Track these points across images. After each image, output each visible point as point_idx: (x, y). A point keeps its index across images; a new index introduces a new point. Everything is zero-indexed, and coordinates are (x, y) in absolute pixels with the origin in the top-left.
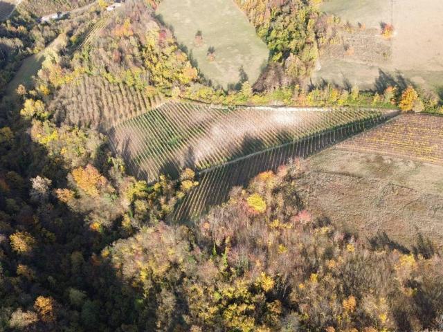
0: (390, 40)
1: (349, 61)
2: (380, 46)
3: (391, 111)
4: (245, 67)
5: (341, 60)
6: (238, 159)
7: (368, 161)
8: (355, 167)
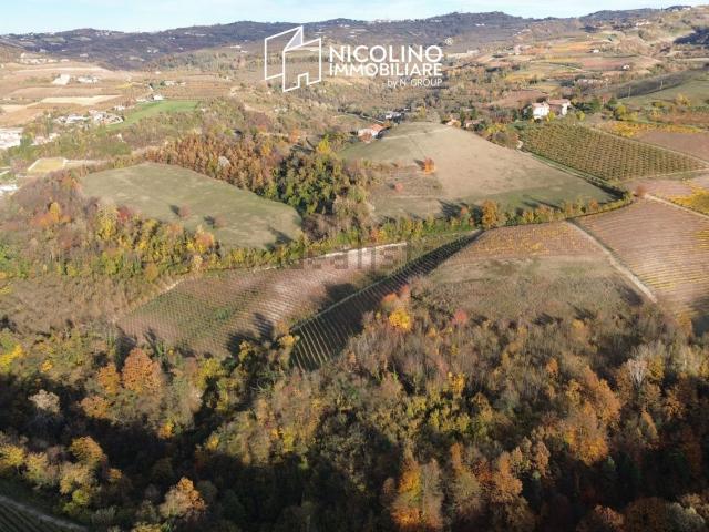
0: (433, 174)
1: (402, 197)
2: (425, 180)
3: (474, 232)
4: (274, 226)
5: (393, 197)
6: (331, 308)
7: (486, 267)
8: (478, 273)
